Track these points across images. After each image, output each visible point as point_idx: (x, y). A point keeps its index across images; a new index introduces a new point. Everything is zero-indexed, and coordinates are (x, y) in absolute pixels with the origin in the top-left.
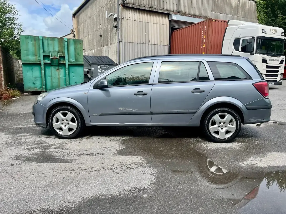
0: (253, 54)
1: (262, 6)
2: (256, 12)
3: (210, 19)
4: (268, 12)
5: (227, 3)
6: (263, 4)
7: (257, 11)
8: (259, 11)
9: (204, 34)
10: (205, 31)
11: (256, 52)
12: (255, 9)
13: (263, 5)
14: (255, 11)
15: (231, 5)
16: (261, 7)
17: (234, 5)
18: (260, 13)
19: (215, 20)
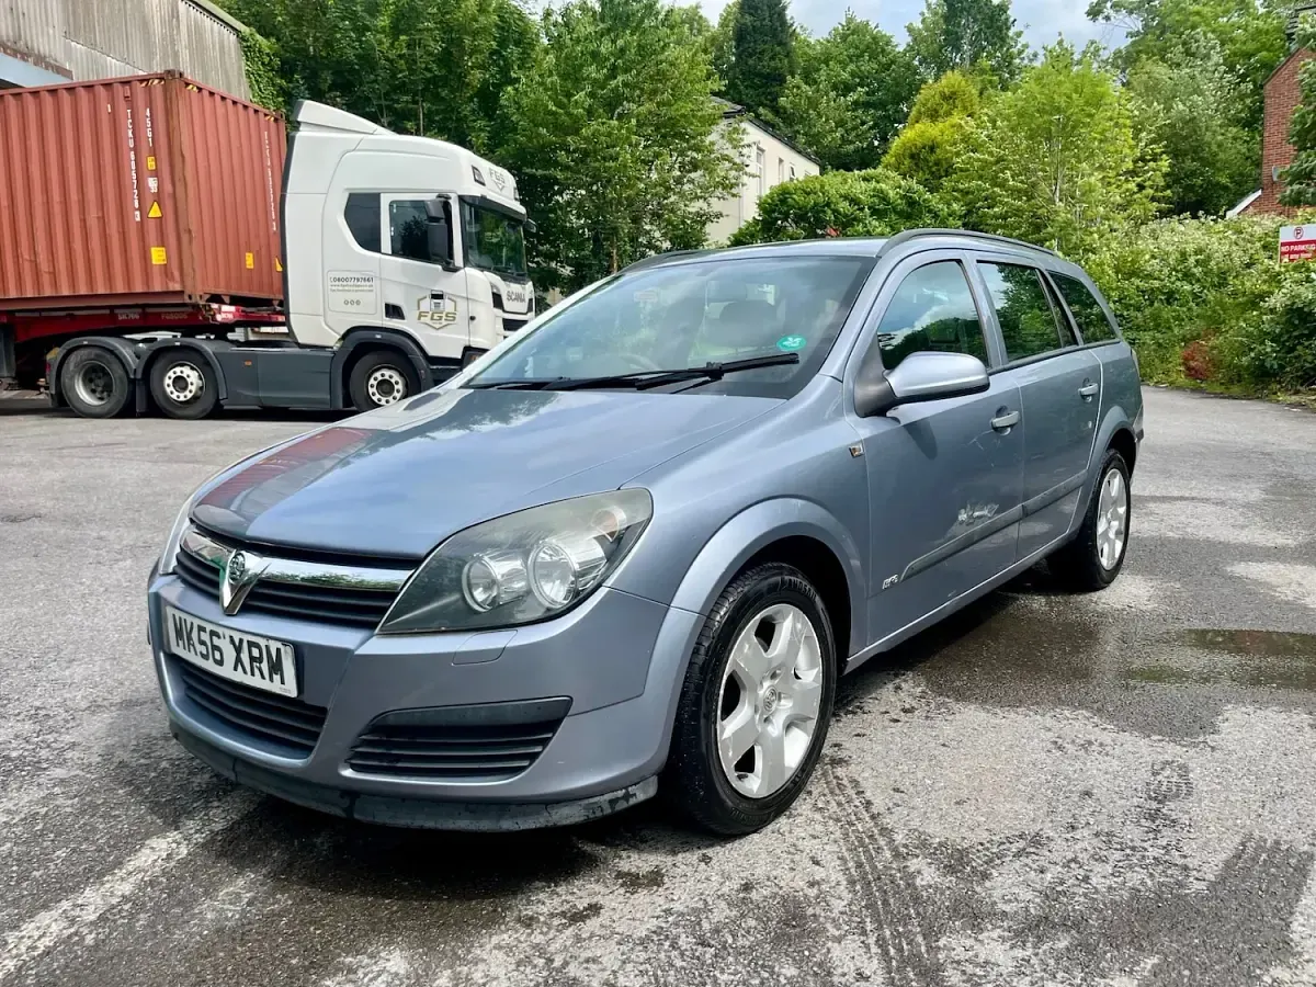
0: (456, 270)
1: (267, 60)
2: (245, 79)
3: (177, 76)
4: (293, 89)
5: (129, 12)
6: (268, 51)
7: (249, 77)
8: (257, 81)
9: (144, 151)
10: (150, 134)
11: (466, 262)
12: (240, 68)
13: (268, 55)
14: (240, 75)
15: (145, 25)
16: (263, 64)
17: (157, 28)
18: (260, 90)
19: (198, 88)
